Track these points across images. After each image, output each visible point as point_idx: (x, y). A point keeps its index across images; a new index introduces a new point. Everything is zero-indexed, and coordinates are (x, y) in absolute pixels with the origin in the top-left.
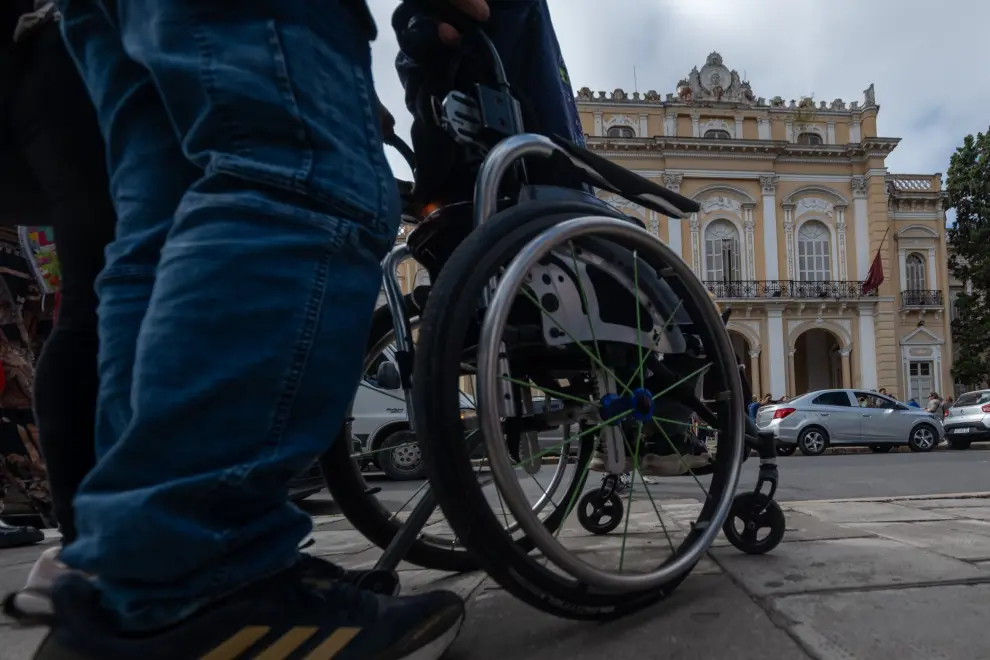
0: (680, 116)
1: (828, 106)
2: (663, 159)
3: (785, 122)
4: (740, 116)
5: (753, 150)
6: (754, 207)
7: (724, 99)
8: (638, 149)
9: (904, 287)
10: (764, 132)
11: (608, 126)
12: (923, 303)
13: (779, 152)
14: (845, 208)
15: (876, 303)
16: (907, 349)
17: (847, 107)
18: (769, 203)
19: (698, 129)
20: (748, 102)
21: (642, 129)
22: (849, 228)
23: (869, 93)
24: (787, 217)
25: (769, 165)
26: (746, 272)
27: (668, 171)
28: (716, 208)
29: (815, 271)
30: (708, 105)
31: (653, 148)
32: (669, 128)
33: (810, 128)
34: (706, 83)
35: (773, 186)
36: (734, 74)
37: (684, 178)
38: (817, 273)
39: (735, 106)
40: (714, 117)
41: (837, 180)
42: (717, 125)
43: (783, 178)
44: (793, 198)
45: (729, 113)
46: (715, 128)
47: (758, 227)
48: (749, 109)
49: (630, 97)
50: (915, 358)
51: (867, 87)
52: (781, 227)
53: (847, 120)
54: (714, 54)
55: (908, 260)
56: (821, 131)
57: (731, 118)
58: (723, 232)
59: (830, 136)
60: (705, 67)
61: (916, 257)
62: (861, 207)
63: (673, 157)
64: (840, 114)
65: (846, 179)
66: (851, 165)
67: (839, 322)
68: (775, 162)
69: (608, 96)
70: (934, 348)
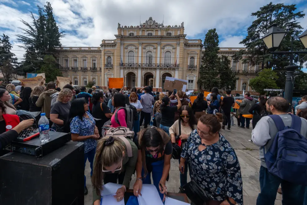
0: (143, 30)
1: (174, 27)
2: (139, 39)
3: (164, 31)
4: (154, 30)
5: (157, 37)
6: (156, 48)
7: (151, 27)
8: (134, 38)
9: (189, 64)
10: (159, 33)
11: (129, 33)
12: (192, 68)
13: (162, 38)
14: (175, 48)
15: (178, 68)
16: (188, 77)
17: (178, 27)
18: (159, 48)
19: (146, 34)
20: (156, 27)
21: (135, 34)
22: (175, 53)
23: (183, 24)
24: (162, 51)
25: (160, 40)
26: (154, 61)
27: (140, 42)
28: (148, 49)
29: (168, 61)
30: (148, 28)
31: (137, 38)
32: (140, 33)
33: (169, 32)
34: (149, 24)
35: (160, 44)
36: (154, 21)
37: (142, 43)
38: (168, 62)
39: (153, 28)
40: (149, 30)
41: (174, 43)
42: (150, 32)
43: (162, 42)
44: (164, 47)
45: (152, 30)
46: (149, 32)
47: (156, 53)
48: (156, 28)
49: (134, 27)
50: (190, 79)
51: (182, 23)
52: (161, 52)
53: (177, 29)
54: (151, 17)
55: (191, 58)
56: (171, 32)
57: (153, 31)
58: (150, 53)
59: (173, 34)
60: (148, 20)
61: (192, 58)
62: (178, 48)
63: (141, 39)
64: (176, 28)
65: (175, 42)
66: (177, 39)
67: (171, 72)
68: (161, 39)
69: (130, 27)
70: (194, 77)
